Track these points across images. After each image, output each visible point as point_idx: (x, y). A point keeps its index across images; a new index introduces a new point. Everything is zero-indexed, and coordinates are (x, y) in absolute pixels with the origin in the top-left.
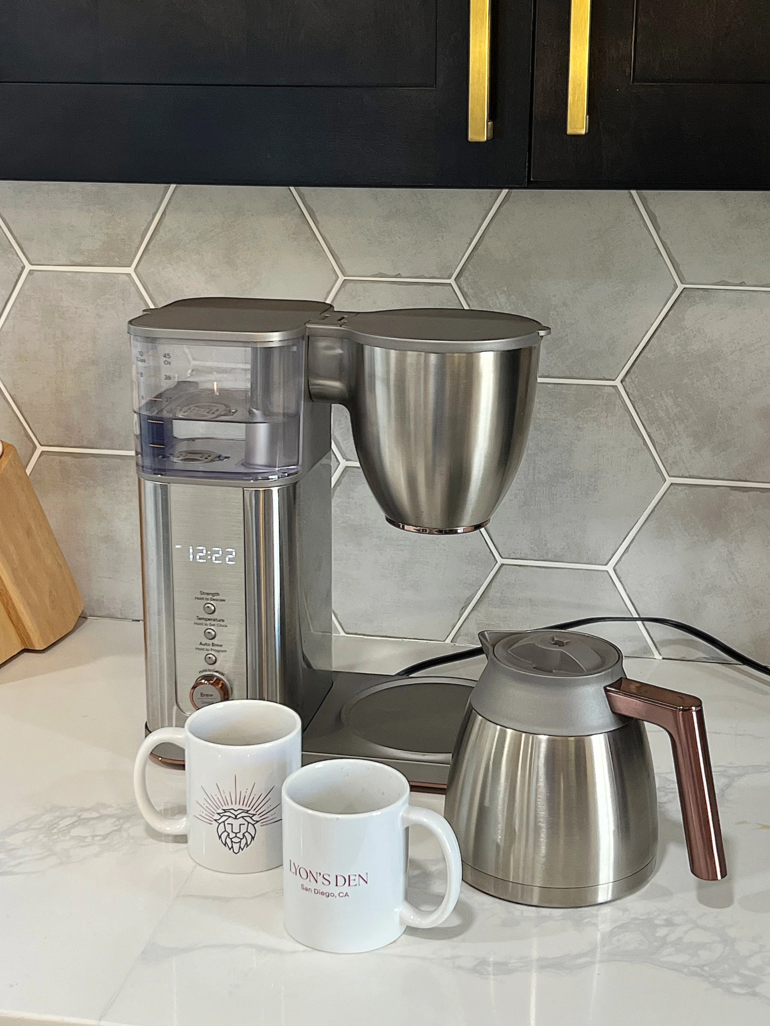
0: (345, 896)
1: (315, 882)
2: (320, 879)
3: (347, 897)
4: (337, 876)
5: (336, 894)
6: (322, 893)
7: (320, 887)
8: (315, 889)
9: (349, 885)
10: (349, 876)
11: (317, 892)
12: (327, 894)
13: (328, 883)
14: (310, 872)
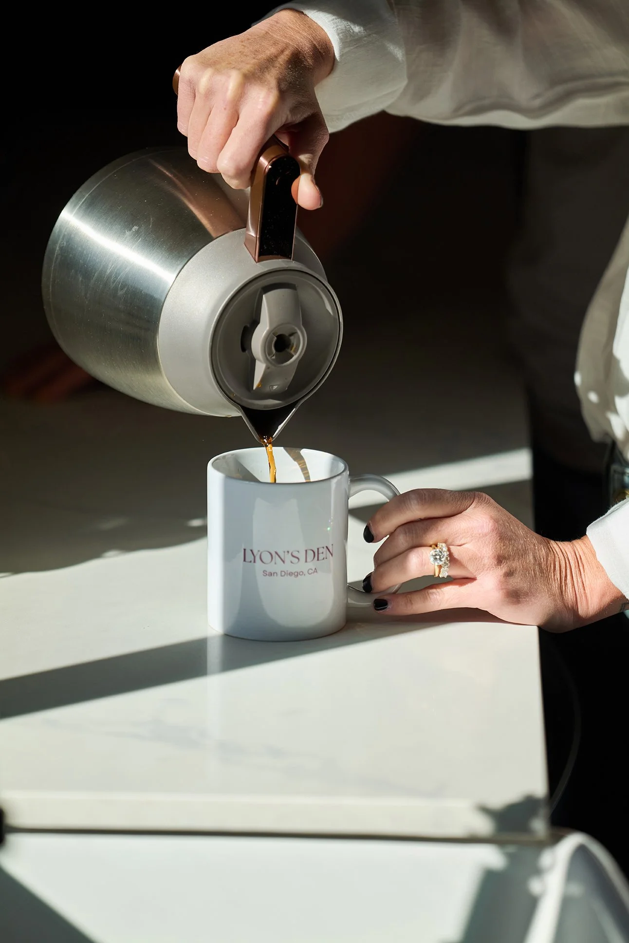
0: (314, 572)
1: (282, 563)
2: (288, 558)
3: (315, 573)
4: (306, 551)
5: (305, 572)
6: (291, 574)
7: (288, 567)
8: (281, 572)
9: (318, 560)
10: (318, 549)
11: (285, 574)
12: (296, 574)
13: (297, 560)
14: (276, 553)
